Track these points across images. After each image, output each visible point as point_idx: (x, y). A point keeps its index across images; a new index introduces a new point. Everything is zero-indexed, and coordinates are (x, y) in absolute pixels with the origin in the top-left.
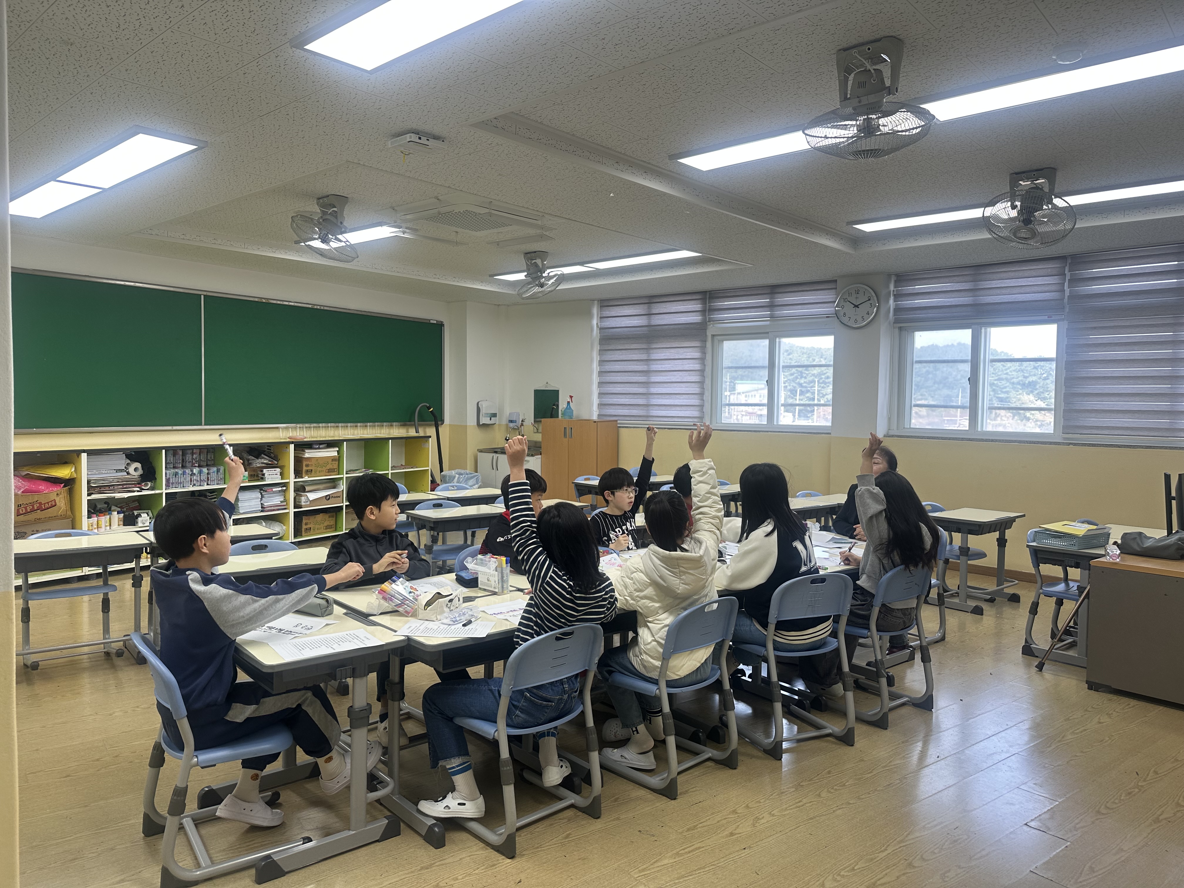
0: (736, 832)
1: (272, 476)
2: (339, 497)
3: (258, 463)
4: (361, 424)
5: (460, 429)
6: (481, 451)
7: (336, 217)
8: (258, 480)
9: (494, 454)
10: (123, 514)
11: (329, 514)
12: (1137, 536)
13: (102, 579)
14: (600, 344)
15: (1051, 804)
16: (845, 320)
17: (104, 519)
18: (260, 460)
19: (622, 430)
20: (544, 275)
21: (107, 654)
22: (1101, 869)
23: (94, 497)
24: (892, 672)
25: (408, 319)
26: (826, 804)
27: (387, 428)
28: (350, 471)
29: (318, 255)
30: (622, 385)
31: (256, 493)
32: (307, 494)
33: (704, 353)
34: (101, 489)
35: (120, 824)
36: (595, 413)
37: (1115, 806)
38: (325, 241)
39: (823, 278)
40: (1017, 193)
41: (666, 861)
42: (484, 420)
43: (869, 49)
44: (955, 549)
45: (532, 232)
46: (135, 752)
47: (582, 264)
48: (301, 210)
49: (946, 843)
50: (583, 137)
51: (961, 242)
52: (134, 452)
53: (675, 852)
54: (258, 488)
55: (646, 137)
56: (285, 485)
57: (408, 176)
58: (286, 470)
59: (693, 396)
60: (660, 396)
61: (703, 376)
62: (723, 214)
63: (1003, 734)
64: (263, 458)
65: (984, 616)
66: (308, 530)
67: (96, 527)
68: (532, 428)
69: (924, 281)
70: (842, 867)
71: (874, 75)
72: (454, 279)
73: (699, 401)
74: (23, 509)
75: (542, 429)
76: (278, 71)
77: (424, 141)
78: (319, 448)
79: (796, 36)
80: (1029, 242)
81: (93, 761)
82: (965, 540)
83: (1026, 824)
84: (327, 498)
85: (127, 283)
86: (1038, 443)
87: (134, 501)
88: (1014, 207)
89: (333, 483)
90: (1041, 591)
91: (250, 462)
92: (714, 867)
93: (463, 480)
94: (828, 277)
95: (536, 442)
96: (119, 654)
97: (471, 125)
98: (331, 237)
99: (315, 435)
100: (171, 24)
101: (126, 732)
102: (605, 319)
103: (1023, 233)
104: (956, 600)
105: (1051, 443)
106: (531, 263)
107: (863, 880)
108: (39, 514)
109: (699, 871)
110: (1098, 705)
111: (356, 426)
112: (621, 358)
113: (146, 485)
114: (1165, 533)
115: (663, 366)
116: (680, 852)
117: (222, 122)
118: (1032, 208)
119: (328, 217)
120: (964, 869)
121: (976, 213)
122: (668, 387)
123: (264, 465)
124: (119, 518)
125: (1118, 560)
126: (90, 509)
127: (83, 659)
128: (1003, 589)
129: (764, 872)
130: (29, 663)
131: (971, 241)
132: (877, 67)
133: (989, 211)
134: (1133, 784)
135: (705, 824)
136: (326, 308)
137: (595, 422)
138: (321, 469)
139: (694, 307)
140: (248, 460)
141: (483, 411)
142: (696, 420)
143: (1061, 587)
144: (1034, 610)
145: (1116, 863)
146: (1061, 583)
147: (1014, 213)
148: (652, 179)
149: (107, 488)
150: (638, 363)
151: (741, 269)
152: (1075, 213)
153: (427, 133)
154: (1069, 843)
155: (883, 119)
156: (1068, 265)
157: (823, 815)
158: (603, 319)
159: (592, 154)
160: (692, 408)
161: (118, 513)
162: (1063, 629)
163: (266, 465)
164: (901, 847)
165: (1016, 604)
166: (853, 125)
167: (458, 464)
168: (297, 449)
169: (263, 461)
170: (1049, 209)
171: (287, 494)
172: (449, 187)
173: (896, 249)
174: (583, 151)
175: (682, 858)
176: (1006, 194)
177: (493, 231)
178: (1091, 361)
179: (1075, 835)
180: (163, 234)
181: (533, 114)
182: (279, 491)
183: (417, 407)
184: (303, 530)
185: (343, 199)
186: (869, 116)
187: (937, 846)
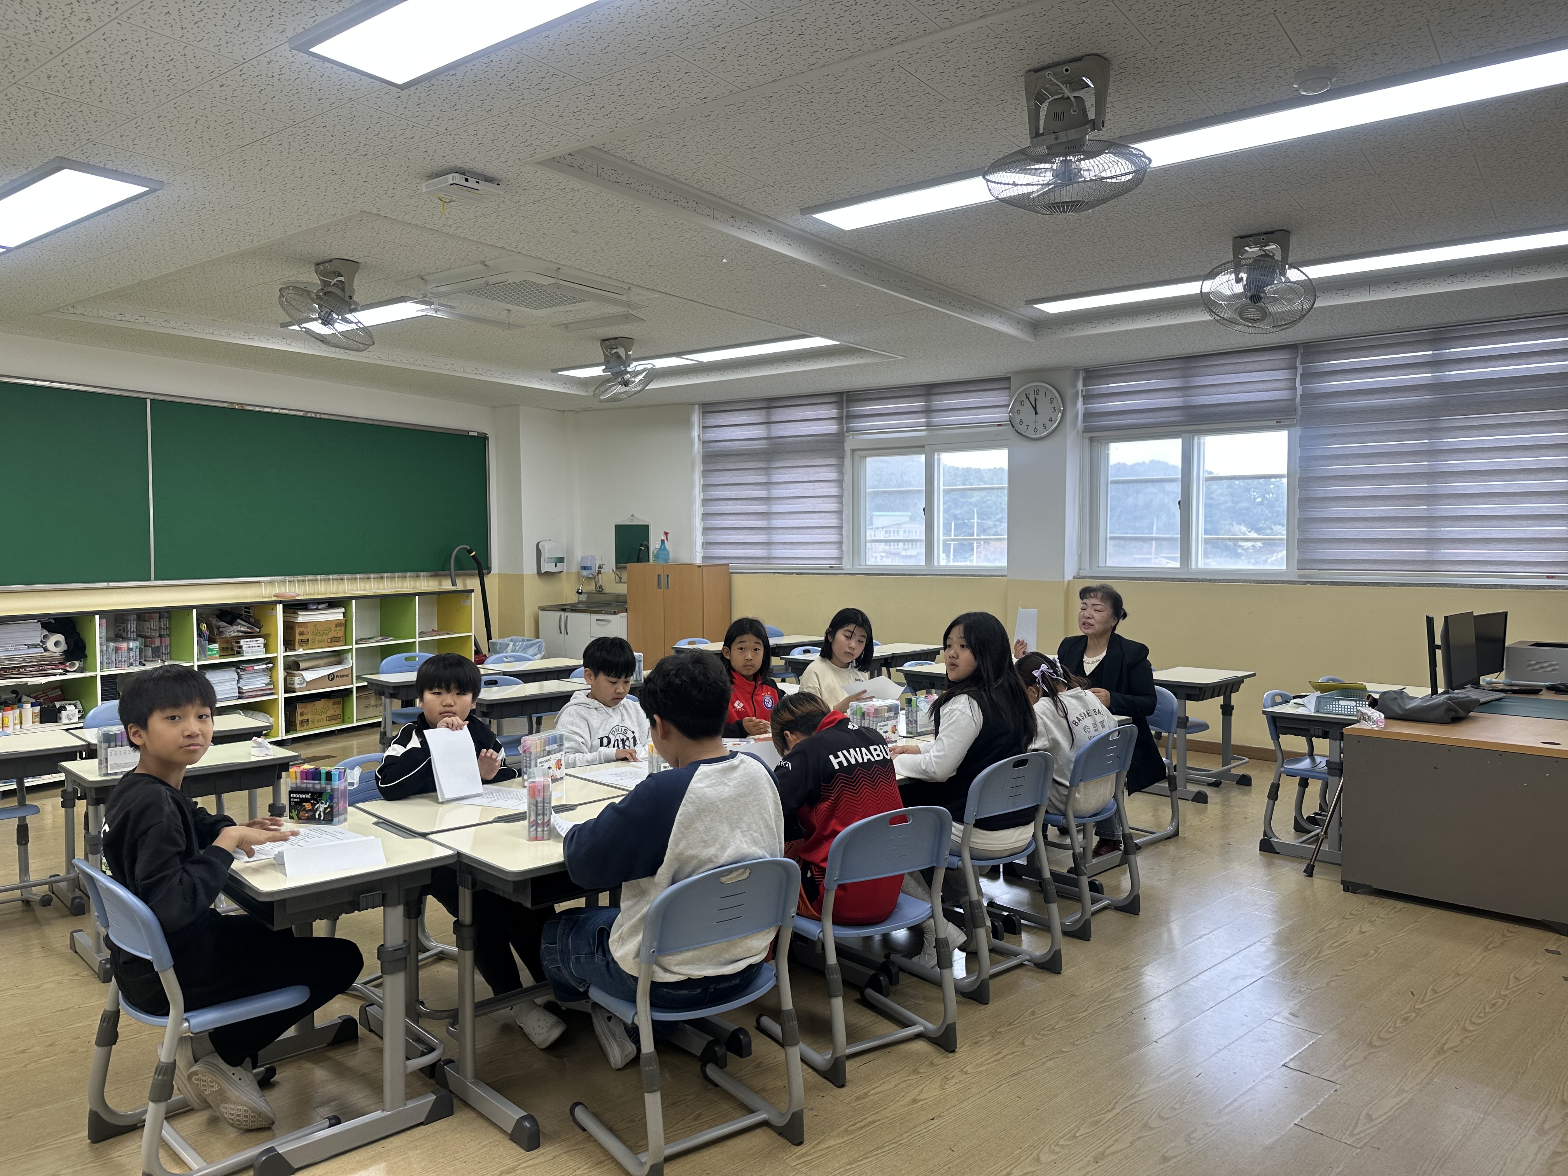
0: (920, 1098)
1: (252, 649)
2: (347, 676)
3: (232, 631)
4: (375, 575)
5: (514, 581)
6: (543, 609)
7: (343, 290)
8: (233, 655)
9: (562, 613)
10: (39, 707)
11: (334, 700)
12: (1398, 696)
13: (16, 799)
14: (704, 462)
15: (1312, 1038)
16: (1022, 429)
17: (12, 715)
18: (235, 627)
19: (735, 577)
20: (629, 369)
21: (27, 903)
22: (1381, 1116)
25: (439, 430)
26: (1032, 1055)
27: (411, 579)
28: (361, 640)
29: (320, 344)
30: (734, 517)
31: (231, 672)
32: (303, 673)
33: (841, 473)
35: (63, 1140)
36: (698, 554)
37: (1389, 1036)
38: (329, 323)
39: (993, 374)
40: (1244, 262)
42: (547, 567)
43: (1067, 70)
45: (612, 310)
46: (78, 1038)
47: (678, 355)
48: (293, 279)
49: (1189, 1095)
50: (688, 182)
51: (1169, 326)
52: (54, 619)
53: (841, 1129)
54: (233, 666)
55: (772, 184)
56: (272, 661)
57: (447, 232)
58: (271, 639)
59: (828, 530)
60: (785, 531)
61: (841, 503)
62: (869, 288)
63: (1245, 952)
64: (239, 624)
65: (1208, 804)
66: (305, 722)
68: (613, 576)
69: (1121, 378)
70: (1060, 1135)
71: (1075, 104)
72: (502, 375)
73: (836, 536)
75: (627, 577)
76: (270, 83)
77: (472, 183)
78: (317, 609)
79: (975, 50)
80: (1259, 324)
81: (15, 1054)
83: (1284, 1065)
84: (330, 678)
85: (39, 383)
87: (54, 689)
88: (1238, 280)
89: (338, 657)
90: (1282, 769)
91: (221, 630)
92: (894, 1145)
93: (520, 648)
94: (1000, 374)
95: (618, 595)
96: (46, 902)
97: (538, 163)
98: (337, 317)
99: (312, 591)
100: (118, 13)
101: (62, 1010)
102: (710, 429)
103: (1252, 313)
105: (1284, 582)
106: (611, 353)
107: (1087, 1150)
109: (876, 1153)
110: (1357, 910)
111: (368, 578)
112: (732, 481)
113: (73, 665)
114: (1429, 691)
115: (789, 491)
116: (849, 1129)
117: (185, 154)
118: (1262, 282)
119: (332, 289)
120: (1213, 1127)
121: (1191, 288)
122: (795, 519)
123: (240, 634)
124: (33, 713)
128: (1229, 769)
129: (960, 1148)
131: (1182, 324)
132: (1076, 94)
133: (1208, 286)
134: (1408, 1007)
135: (878, 1090)
136: (323, 416)
137: (700, 566)
138: (320, 638)
139: (826, 413)
140: (218, 628)
141: (545, 555)
142: (833, 562)
143: (1306, 764)
144: (1274, 794)
145: (1397, 1107)
146: (1306, 759)
147: (1239, 288)
148: (778, 240)
149: (16, 671)
150: (755, 487)
151: (890, 362)
152: (1314, 288)
153: (476, 173)
154: (1338, 1086)
155: (1087, 161)
156: (1299, 356)
157: (1030, 1069)
158: (705, 430)
159: (700, 205)
160: (827, 546)
161: (33, 705)
162: (1309, 818)
163: (243, 634)
164: (1132, 1104)
165: (1248, 788)
166: (1046, 170)
167: (512, 628)
168: (286, 611)
169: (239, 628)
170: (1281, 282)
171: (274, 674)
172: (502, 248)
173: (1087, 336)
174: (688, 200)
175: (852, 1136)
176: (1228, 262)
177: (559, 309)
178: (1329, 478)
179: (1345, 1075)
180: (91, 314)
181: (621, 149)
182: (263, 669)
183: (453, 551)
184: (298, 722)
185: (352, 265)
186: (1068, 158)
187: (1177, 1099)
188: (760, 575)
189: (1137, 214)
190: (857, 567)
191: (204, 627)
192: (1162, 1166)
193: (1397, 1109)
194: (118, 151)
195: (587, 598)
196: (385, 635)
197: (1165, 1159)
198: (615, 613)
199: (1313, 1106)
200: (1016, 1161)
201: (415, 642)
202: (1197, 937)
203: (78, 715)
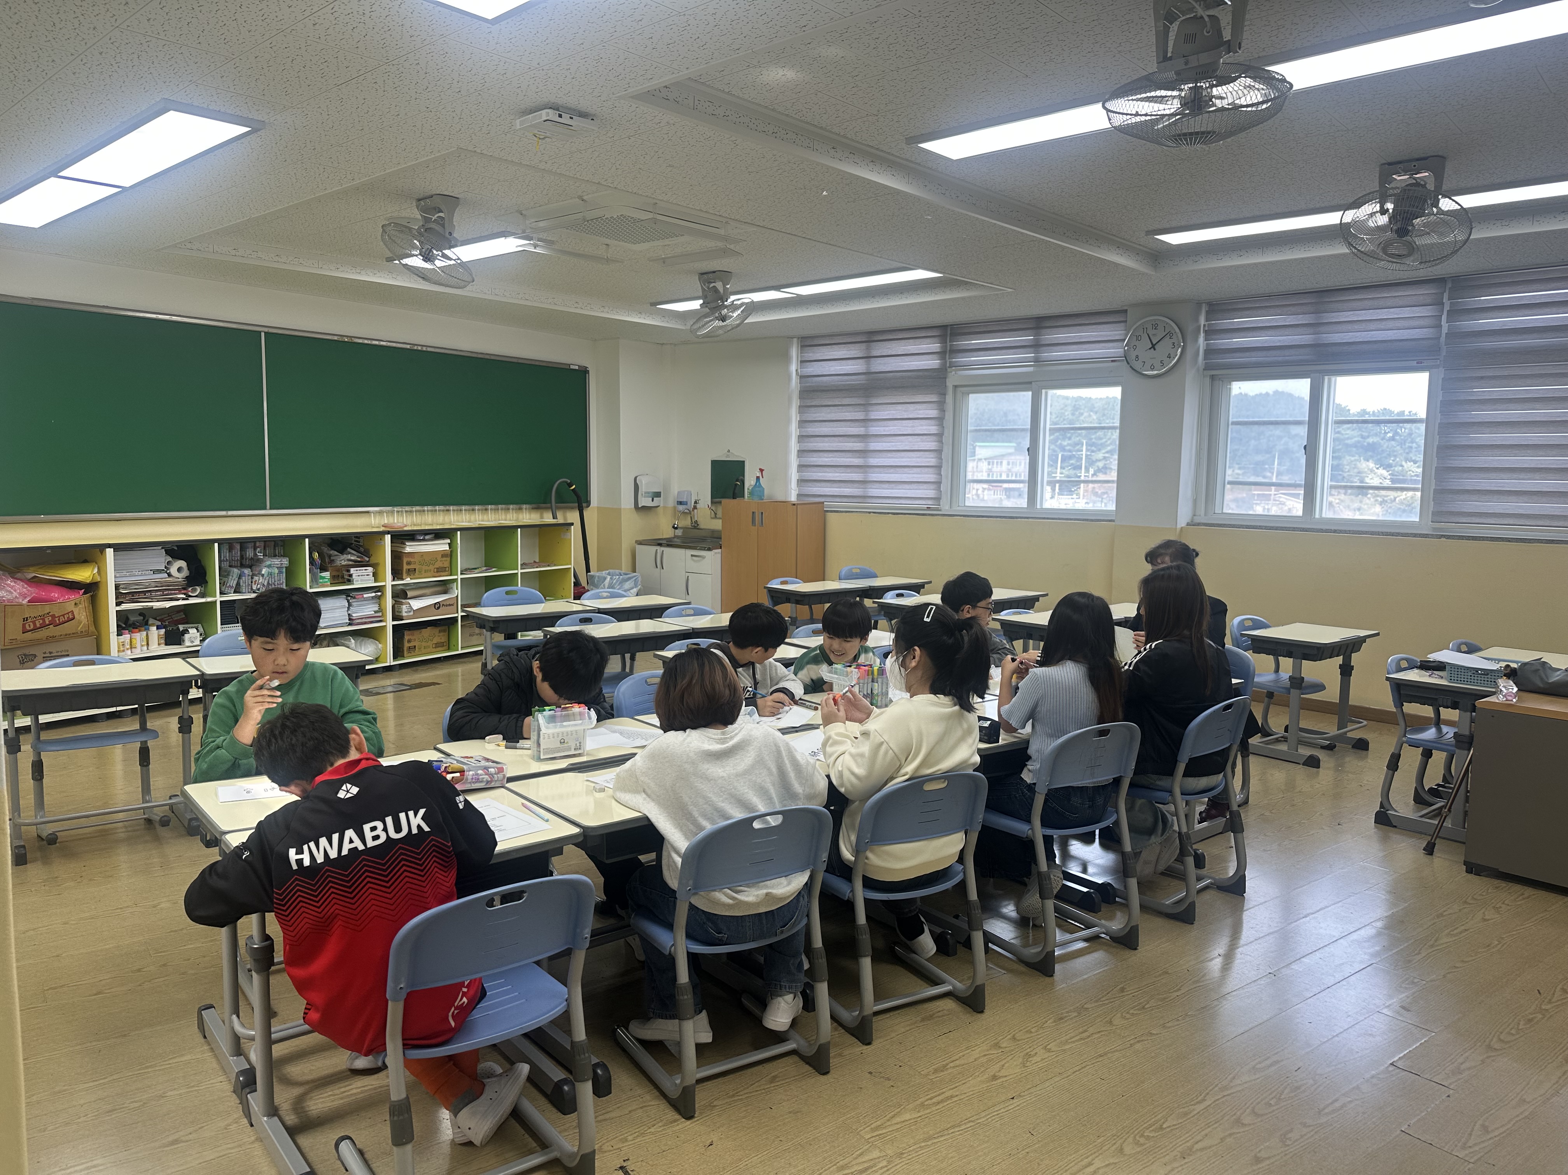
0: (1001, 1074)
1: (362, 578)
2: (452, 605)
3: (343, 560)
4: (480, 507)
5: (611, 514)
6: (640, 543)
7: (443, 226)
8: (343, 583)
9: (658, 548)
10: (164, 630)
11: (440, 628)
12: (1540, 668)
14: (801, 397)
15: (1425, 1036)
16: (1138, 365)
17: (139, 637)
18: (345, 556)
19: (830, 516)
20: (727, 304)
21: (149, 821)
22: (1497, 1129)
23: (124, 607)
24: (1201, 848)
25: (540, 364)
26: (1120, 1035)
27: (514, 511)
28: (466, 570)
29: (420, 279)
30: (831, 455)
31: (341, 600)
32: (410, 601)
33: (942, 410)
34: (133, 597)
35: (171, 1062)
36: (793, 491)
37: (1510, 1038)
38: (429, 259)
39: (1108, 307)
40: (1390, 191)
41: (907, 1116)
42: (644, 501)
44: (1283, 679)
45: (710, 244)
47: (777, 288)
48: (395, 215)
49: (1286, 1091)
50: (786, 113)
51: (1302, 259)
52: (177, 546)
53: (918, 1102)
54: (344, 594)
55: (876, 113)
56: (380, 589)
57: (543, 168)
58: (380, 569)
59: (926, 470)
60: (881, 469)
61: (941, 442)
62: (977, 219)
63: (1354, 935)
64: (350, 553)
65: (1321, 769)
66: (412, 649)
67: (128, 647)
68: (709, 511)
69: (1247, 312)
70: (1146, 1125)
71: (1209, 24)
72: (602, 309)
73: (935, 476)
74: (31, 624)
75: (723, 513)
76: (362, 21)
77: (565, 119)
78: (424, 540)
80: (1404, 260)
81: (132, 972)
82: (1297, 668)
83: (1392, 1064)
84: (437, 607)
85: (160, 317)
86: (1398, 534)
87: (178, 612)
88: (1384, 211)
89: (444, 587)
90: (1404, 739)
91: (332, 558)
92: (972, 1124)
93: (617, 581)
94: (1115, 306)
95: (713, 531)
96: (165, 822)
97: (632, 97)
98: (437, 253)
99: (419, 522)
102: (808, 363)
103: (1397, 248)
104: (1283, 747)
105: (1415, 535)
106: (708, 288)
107: (1174, 1144)
108: (52, 631)
109: (952, 1131)
110: (1480, 895)
111: (473, 510)
112: (829, 417)
113: (194, 590)
115: (887, 428)
116: (926, 1103)
117: (284, 93)
118: (1411, 214)
119: (433, 226)
120: (1312, 1128)
121: (1332, 218)
122: (893, 457)
123: (351, 563)
124: (159, 635)
125: (1514, 700)
126: (120, 623)
127: (116, 828)
128: (1346, 733)
129: (1040, 1131)
130: (44, 834)
131: (1316, 257)
132: (1211, 12)
133: (1349, 216)
134: (1534, 1007)
135: (957, 1062)
136: (429, 349)
137: (794, 505)
138: (427, 568)
139: (930, 347)
140: (330, 556)
141: (642, 489)
142: (930, 502)
143: (1430, 734)
144: (1394, 764)
145: (1516, 1119)
146: (1432, 728)
147: (1383, 220)
148: (881, 171)
149: (142, 595)
150: (853, 424)
151: (997, 294)
152: (1470, 219)
153: (570, 109)
154: (1451, 1092)
155: (1219, 88)
156: (1447, 291)
157: (1117, 1051)
158: (804, 364)
159: (799, 136)
160: (925, 486)
161: (158, 628)
162: (1431, 789)
163: (353, 563)
164: (1224, 1096)
165: (1364, 752)
166: (1174, 97)
167: (609, 562)
168: (394, 541)
169: (349, 557)
170: (1433, 214)
171: (383, 602)
172: (599, 183)
173: (1212, 268)
174: (787, 131)
175: (928, 1111)
176: (1373, 192)
177: (656, 243)
178: (1474, 424)
179: (1459, 1079)
180: (207, 249)
181: (718, 80)
182: (372, 597)
183: (555, 483)
184: (405, 649)
185: (453, 201)
186: (1199, 84)
187: (1274, 1094)
188: (856, 514)
189: (1272, 140)
190: (955, 508)
191: (316, 555)
192: (1255, 1168)
193: (1517, 1121)
194: (219, 91)
195: (683, 533)
196: (489, 565)
197: (1258, 1160)
198: (709, 549)
199: (1422, 1112)
200: (1098, 1151)
201: (517, 573)
202: (1302, 916)
203: (199, 639)
